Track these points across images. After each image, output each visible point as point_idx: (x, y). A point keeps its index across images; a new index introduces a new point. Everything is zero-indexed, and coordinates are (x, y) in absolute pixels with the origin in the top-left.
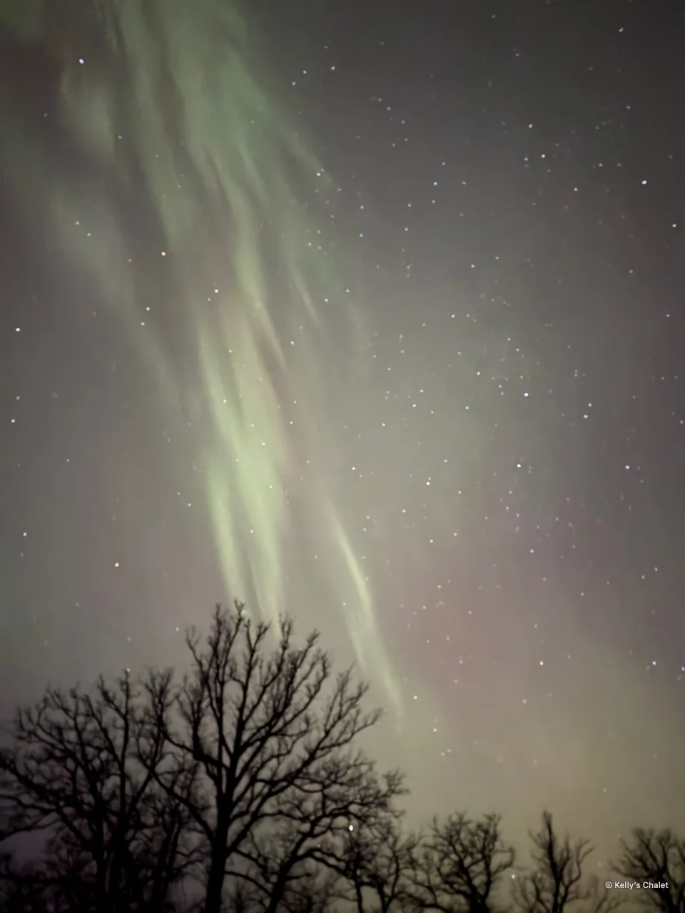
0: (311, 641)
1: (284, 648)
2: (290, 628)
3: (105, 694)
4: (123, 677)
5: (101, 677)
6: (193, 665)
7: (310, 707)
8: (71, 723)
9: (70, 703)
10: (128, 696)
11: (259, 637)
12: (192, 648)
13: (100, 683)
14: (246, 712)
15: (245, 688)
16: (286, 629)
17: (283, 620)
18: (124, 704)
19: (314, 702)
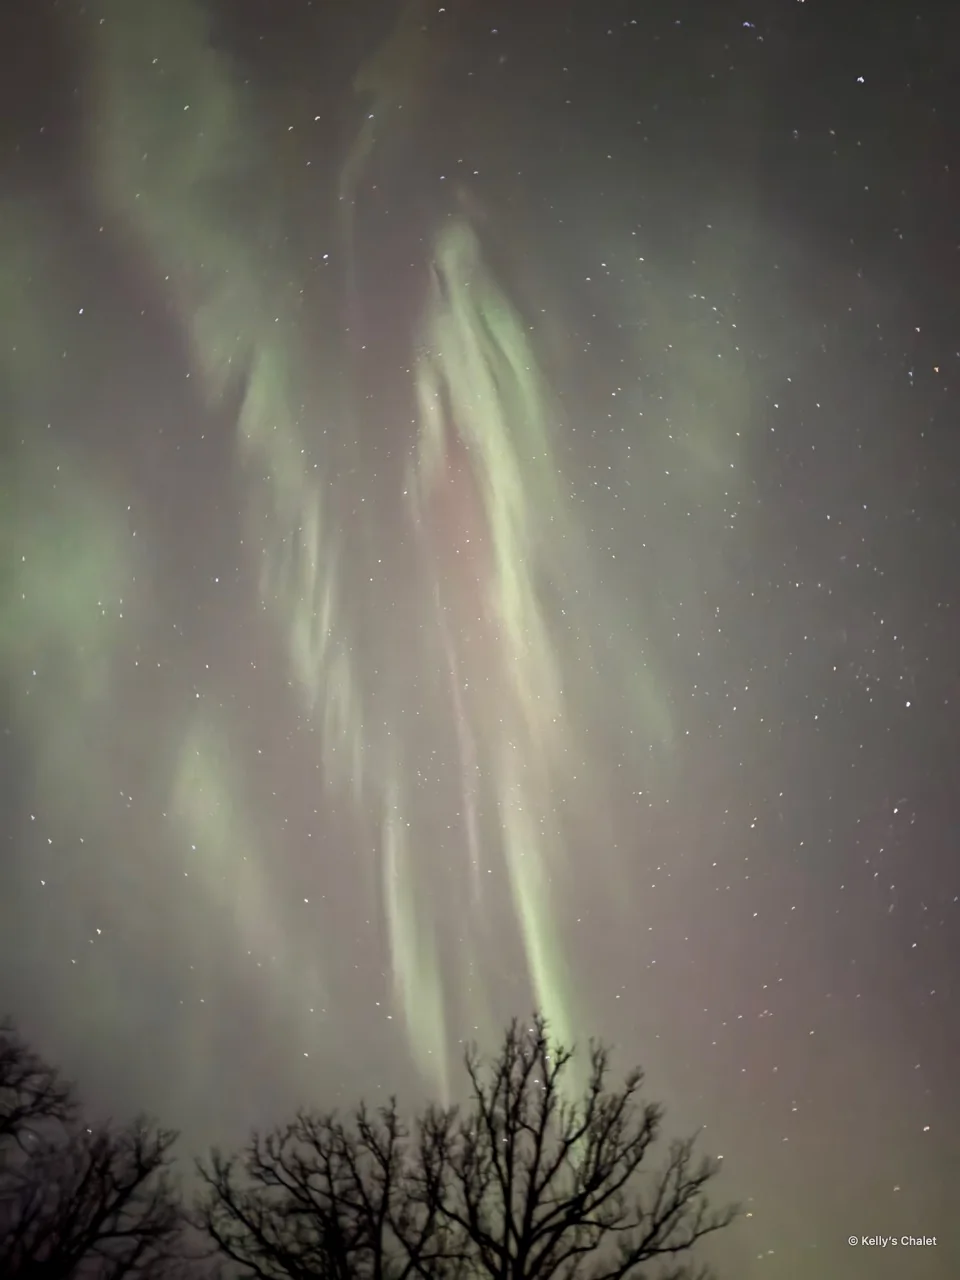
0: (633, 1082)
1: (596, 1090)
2: (603, 1060)
3: (363, 1126)
4: (389, 1106)
5: (362, 1104)
6: (472, 1097)
7: (629, 1182)
8: (321, 1163)
9: (324, 1136)
10: (393, 1135)
11: (558, 1065)
12: (472, 1074)
13: (360, 1112)
14: (540, 1176)
15: (539, 1139)
16: (599, 1062)
17: (596, 1049)
18: (386, 1144)
19: (634, 1175)
